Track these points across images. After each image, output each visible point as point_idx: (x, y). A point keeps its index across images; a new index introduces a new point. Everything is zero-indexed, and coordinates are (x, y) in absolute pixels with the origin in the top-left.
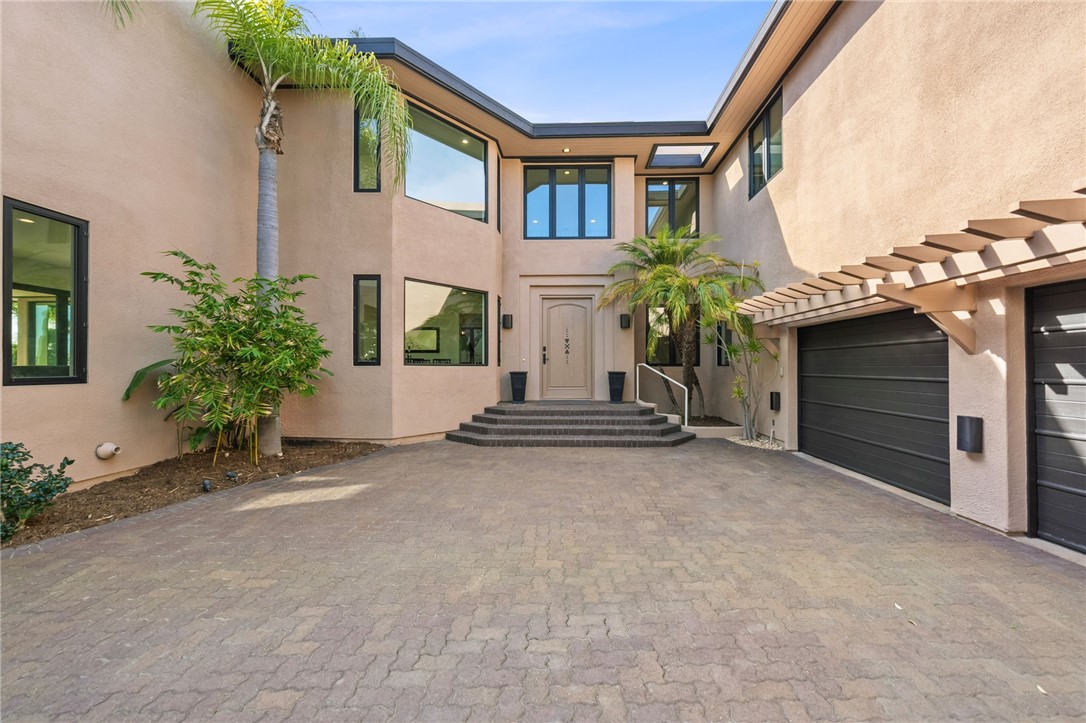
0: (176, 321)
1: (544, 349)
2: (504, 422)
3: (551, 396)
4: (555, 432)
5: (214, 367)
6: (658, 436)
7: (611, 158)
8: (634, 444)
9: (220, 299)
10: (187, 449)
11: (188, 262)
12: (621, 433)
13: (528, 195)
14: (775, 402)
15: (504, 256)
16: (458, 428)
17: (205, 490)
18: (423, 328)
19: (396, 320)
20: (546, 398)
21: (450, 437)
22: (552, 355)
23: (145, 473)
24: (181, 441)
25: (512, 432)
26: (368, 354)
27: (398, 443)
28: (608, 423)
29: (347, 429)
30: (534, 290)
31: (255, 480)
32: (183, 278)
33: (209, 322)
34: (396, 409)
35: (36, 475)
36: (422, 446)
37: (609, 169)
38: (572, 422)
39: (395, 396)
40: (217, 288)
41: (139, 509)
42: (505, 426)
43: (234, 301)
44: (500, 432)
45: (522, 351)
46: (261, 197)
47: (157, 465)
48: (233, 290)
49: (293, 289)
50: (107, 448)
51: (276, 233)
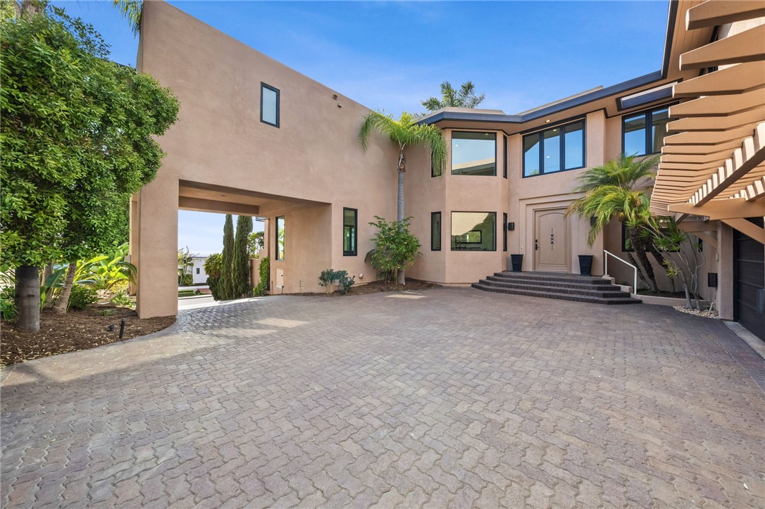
0: (376, 237)
1: (536, 241)
2: (500, 280)
3: (539, 269)
4: (527, 288)
5: (384, 251)
6: (601, 297)
7: (584, 115)
8: (578, 300)
9: (387, 228)
10: (379, 279)
11: (378, 218)
12: (571, 292)
13: (526, 154)
14: (713, 280)
15: (509, 190)
16: (478, 281)
17: (382, 291)
18: (473, 231)
19: (448, 231)
20: (537, 270)
21: (474, 285)
22: (541, 245)
23: (369, 284)
24: (377, 276)
25: (503, 286)
26: (436, 246)
27: (448, 285)
28: (565, 286)
29: (430, 278)
30: (529, 207)
31: (395, 290)
32: (377, 223)
33: (383, 237)
34: (447, 269)
35: (349, 279)
36: (459, 288)
37: (584, 122)
38: (540, 284)
39: (447, 264)
40: (386, 225)
41: (368, 293)
42: (500, 283)
43: (390, 229)
44: (496, 285)
45: (521, 242)
46: (399, 189)
47: (372, 282)
48: (390, 225)
49: (407, 223)
50: (361, 275)
51: (403, 202)
